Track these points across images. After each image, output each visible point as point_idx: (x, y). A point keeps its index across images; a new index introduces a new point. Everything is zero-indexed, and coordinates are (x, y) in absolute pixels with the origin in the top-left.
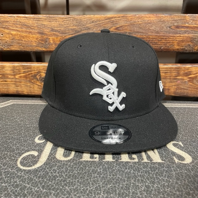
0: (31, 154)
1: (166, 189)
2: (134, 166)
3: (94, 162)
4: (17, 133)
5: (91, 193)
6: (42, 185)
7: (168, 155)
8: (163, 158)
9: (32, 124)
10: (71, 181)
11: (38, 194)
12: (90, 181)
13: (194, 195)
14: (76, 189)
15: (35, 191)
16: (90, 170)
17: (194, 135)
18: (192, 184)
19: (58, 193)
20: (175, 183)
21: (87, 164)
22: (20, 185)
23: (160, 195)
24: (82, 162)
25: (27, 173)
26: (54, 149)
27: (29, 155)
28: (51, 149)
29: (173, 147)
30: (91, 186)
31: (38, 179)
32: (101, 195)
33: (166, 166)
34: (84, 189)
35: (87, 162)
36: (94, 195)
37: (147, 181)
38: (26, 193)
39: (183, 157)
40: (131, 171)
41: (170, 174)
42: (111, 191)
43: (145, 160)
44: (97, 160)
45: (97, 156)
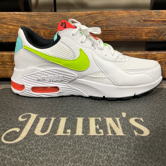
0: (14, 130)
1: (124, 158)
2: (100, 139)
3: (66, 136)
4: (4, 113)
5: (61, 162)
6: (20, 156)
7: (130, 129)
8: (125, 132)
9: (17, 105)
10: (45, 152)
11: (15, 164)
12: (61, 152)
13: (148, 163)
14: (49, 159)
15: (14, 162)
16: (62, 143)
17: (154, 112)
18: (147, 153)
19: (33, 163)
20: (133, 153)
21: (60, 138)
22: (2, 157)
23: (119, 164)
24: (56, 137)
25: (9, 146)
26: (34, 126)
27: (12, 131)
28: (31, 126)
29: (135, 122)
30: (61, 157)
31: (17, 152)
32: (69, 164)
33: (127, 138)
34: (55, 159)
35: (60, 137)
36: (62, 164)
37: (109, 151)
38: (6, 163)
39: (142, 131)
40: (96, 143)
41: (129, 145)
42: (78, 160)
43: (110, 134)
44: (69, 134)
45: (69, 131)
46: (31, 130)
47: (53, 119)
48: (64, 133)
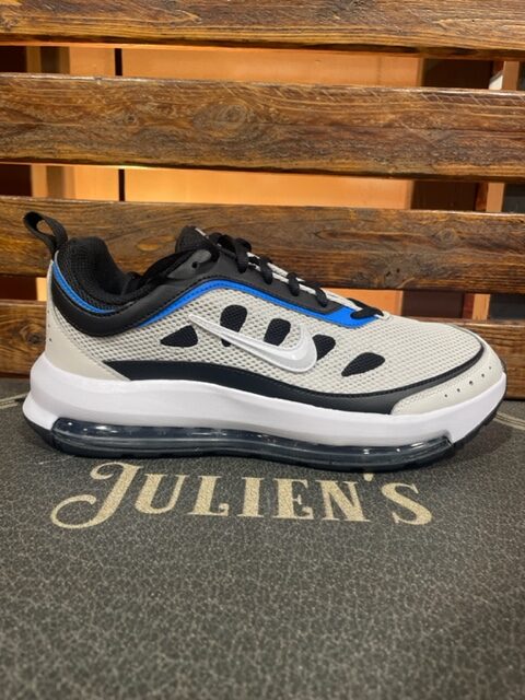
0: (82, 500)
2: (304, 528)
3: (218, 519)
5: (206, 573)
6: (104, 556)
8: (369, 514)
11: (93, 573)
13: (422, 581)
14: (176, 566)
15: (88, 567)
16: (208, 533)
19: (137, 571)
20: (385, 559)
22: (57, 557)
23: (350, 580)
24: (191, 518)
25: (72, 535)
28: (124, 492)
29: (396, 493)
30: (206, 561)
31: (95, 547)
32: (226, 578)
33: (373, 528)
34: (192, 565)
35: (201, 518)
36: (211, 577)
37: (327, 555)
38: (69, 571)
39: (412, 513)
40: (295, 536)
41: (378, 543)
42: (249, 570)
43: (330, 516)
44: (225, 514)
45: (225, 506)
46: (127, 502)
47: (182, 478)
48: (211, 510)
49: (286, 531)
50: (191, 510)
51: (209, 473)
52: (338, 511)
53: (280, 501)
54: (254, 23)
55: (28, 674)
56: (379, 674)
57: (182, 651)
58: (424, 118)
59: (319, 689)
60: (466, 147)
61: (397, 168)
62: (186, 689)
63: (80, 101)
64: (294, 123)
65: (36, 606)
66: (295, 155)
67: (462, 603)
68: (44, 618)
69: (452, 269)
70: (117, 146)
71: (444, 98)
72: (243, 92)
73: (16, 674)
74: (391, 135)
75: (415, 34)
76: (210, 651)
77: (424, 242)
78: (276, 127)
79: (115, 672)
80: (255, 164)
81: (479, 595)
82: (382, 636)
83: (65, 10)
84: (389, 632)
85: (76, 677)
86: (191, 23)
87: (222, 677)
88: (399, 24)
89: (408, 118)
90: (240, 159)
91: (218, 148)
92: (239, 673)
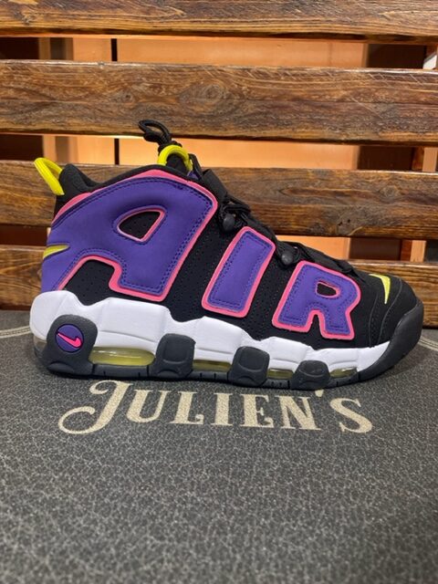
0: (83, 410)
2: (266, 435)
5: (186, 471)
6: (102, 457)
10: (153, 453)
11: (94, 470)
12: (186, 454)
13: (365, 479)
14: (161, 465)
15: (90, 466)
16: (187, 438)
18: (365, 463)
20: (334, 461)
22: (64, 457)
23: (305, 478)
24: (172, 426)
28: (118, 404)
29: (342, 406)
30: (185, 461)
31: (95, 449)
32: (202, 475)
33: (323, 435)
34: (174, 465)
35: (181, 426)
36: (190, 474)
37: (285, 457)
38: (74, 468)
39: (356, 423)
40: (258, 441)
42: (220, 469)
43: (287, 425)
44: (201, 423)
45: (200, 417)
46: (120, 412)
47: (164, 394)
48: (189, 419)
49: (251, 438)
50: (173, 420)
51: (187, 389)
52: (294, 421)
53: (245, 413)
54: (229, 17)
55: (42, 552)
56: (329, 555)
57: (167, 534)
58: (371, 93)
59: (280, 567)
60: (406, 118)
61: (348, 135)
62: (171, 565)
63: (86, 83)
64: (263, 99)
65: (48, 496)
66: (263, 126)
67: (397, 497)
68: (54, 507)
69: (394, 219)
70: (116, 120)
71: (388, 77)
72: (221, 74)
73: (32, 552)
74: (344, 108)
75: (364, 24)
76: (190, 534)
77: (370, 197)
78: (247, 103)
79: (113, 551)
80: (230, 133)
81: (412, 491)
82: (331, 523)
83: (73, 8)
84: (337, 521)
85: (81, 554)
86: (177, 17)
87: (200, 556)
88: (350, 16)
89: (357, 94)
90: (217, 130)
91: (200, 120)
92: (213, 553)
